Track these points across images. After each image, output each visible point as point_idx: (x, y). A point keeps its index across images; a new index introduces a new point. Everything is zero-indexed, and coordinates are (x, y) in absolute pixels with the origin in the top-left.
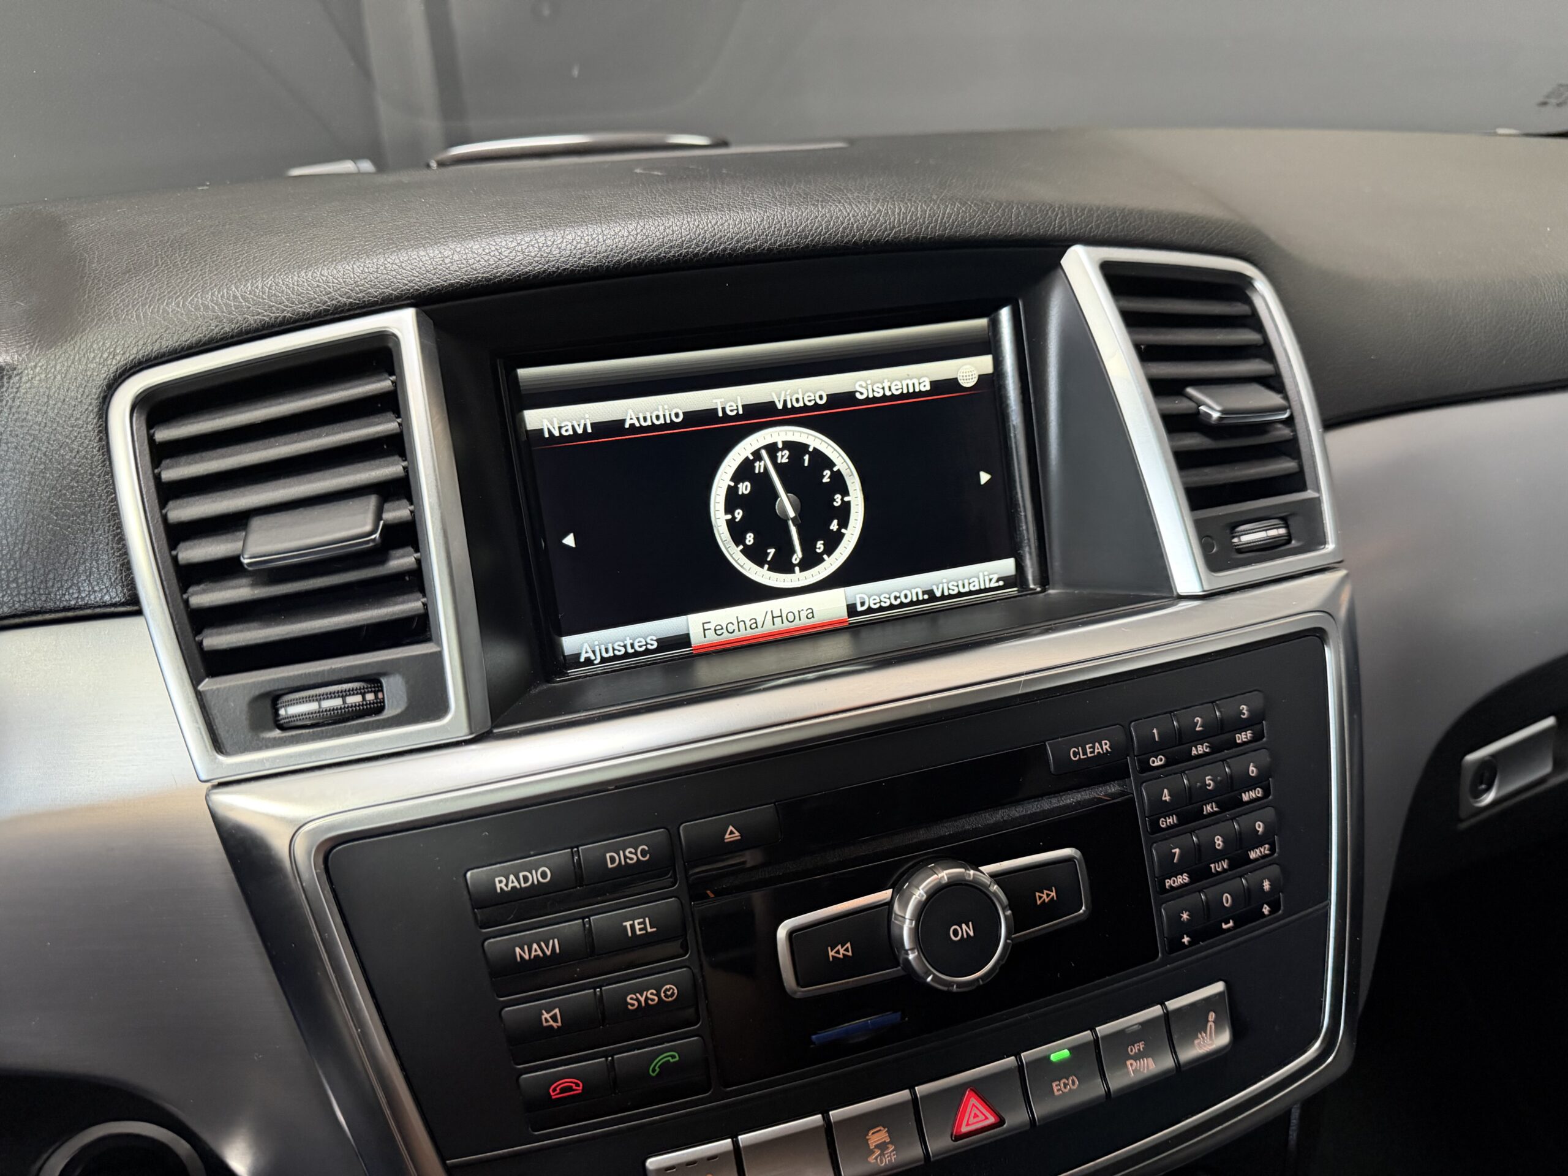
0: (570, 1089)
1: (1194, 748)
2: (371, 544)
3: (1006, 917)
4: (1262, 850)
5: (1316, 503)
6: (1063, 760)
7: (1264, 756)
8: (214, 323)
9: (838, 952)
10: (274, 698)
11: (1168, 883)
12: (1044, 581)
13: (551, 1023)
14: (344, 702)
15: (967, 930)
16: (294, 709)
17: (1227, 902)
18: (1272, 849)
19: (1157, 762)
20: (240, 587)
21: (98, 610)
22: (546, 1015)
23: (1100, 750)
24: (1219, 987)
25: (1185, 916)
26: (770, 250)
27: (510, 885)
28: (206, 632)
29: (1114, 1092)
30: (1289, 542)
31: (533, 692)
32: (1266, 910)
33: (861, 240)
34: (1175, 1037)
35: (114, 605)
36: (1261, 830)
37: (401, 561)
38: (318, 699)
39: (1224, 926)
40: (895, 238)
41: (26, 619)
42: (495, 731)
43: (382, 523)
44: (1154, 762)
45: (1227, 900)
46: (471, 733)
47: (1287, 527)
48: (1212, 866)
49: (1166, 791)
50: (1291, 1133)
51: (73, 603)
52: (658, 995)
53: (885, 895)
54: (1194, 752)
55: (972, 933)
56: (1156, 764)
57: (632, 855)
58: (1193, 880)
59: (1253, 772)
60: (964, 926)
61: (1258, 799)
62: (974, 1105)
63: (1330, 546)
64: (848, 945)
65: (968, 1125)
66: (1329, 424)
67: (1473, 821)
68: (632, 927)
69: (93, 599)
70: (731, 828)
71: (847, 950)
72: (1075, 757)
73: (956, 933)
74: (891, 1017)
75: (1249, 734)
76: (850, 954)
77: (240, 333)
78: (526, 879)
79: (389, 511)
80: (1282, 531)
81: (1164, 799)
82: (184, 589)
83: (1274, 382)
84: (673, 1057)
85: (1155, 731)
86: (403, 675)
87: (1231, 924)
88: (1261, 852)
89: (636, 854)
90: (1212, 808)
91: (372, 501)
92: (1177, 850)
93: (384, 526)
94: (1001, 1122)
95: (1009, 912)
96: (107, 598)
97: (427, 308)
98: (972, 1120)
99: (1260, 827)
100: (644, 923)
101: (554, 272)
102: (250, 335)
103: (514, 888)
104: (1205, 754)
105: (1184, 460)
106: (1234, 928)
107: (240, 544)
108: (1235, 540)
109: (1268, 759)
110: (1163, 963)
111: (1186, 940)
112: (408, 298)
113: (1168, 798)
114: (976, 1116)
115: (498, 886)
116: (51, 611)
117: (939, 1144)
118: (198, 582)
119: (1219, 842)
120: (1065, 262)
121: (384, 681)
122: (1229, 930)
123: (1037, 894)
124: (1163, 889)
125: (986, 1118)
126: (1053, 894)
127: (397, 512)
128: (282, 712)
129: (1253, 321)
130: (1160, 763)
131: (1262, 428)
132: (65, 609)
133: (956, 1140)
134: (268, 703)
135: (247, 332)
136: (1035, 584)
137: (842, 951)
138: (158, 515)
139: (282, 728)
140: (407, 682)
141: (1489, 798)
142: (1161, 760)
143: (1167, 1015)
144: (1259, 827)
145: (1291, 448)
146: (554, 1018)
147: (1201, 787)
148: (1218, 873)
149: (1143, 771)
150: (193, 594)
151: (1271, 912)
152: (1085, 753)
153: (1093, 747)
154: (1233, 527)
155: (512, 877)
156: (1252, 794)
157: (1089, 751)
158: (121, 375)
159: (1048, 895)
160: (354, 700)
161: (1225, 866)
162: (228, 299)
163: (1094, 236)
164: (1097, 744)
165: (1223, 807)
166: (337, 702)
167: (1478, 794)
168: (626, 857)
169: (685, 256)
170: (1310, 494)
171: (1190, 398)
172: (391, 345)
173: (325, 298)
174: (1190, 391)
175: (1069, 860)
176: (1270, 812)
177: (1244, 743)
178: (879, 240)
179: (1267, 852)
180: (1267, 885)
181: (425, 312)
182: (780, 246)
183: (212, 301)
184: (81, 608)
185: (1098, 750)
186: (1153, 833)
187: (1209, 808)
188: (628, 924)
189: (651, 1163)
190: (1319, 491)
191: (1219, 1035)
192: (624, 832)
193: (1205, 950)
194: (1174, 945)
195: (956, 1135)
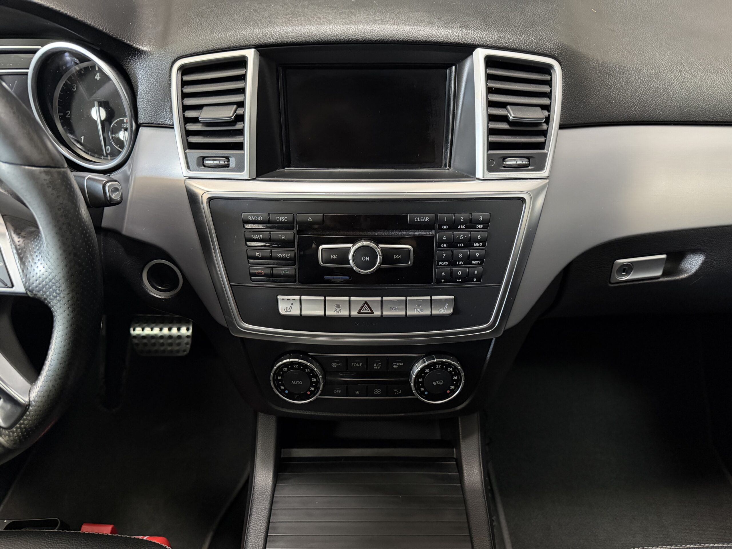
0: (261, 273)
1: (459, 226)
2: (232, 120)
3: (380, 258)
4: (478, 262)
5: (546, 154)
6: (412, 221)
7: (485, 234)
8: (201, 47)
9: (334, 257)
10: (204, 158)
11: (440, 263)
12: (449, 166)
13: (258, 256)
14: (219, 163)
15: (367, 259)
16: (208, 162)
17: (460, 274)
18: (482, 263)
19: (445, 227)
20: (198, 126)
21: (166, 126)
22: (257, 254)
23: (425, 220)
24: (452, 297)
25: (443, 274)
26: (365, 40)
27: (252, 219)
28: (190, 137)
29: (408, 315)
30: (528, 167)
31: (277, 171)
32: (475, 280)
33: (396, 39)
34: (432, 307)
35: (170, 125)
36: (478, 256)
37: (239, 126)
38: (213, 160)
39: (458, 281)
40: (409, 40)
41: (149, 125)
42: (257, 179)
43: (235, 114)
44: (444, 227)
45: (460, 273)
46: (249, 178)
47: (529, 161)
48: (457, 262)
49: (445, 236)
50: (488, 355)
51: (160, 122)
52: (285, 256)
53: (345, 245)
54: (459, 227)
55: (368, 260)
56: (444, 228)
57: (283, 219)
58: (450, 264)
59: (479, 237)
60: (367, 257)
61: (480, 246)
62: (366, 306)
63: (546, 171)
64: (337, 256)
65: (363, 310)
66: (562, 127)
67: (616, 284)
68: (281, 237)
69: (165, 123)
70: (310, 218)
71: (336, 257)
72: (416, 220)
73: (364, 259)
74: (341, 278)
75: (482, 226)
76: (337, 258)
77: (207, 51)
78: (256, 219)
79: (238, 111)
80: (525, 162)
81: (444, 238)
82: (185, 124)
83: (548, 108)
84: (287, 272)
85: (446, 218)
86: (235, 158)
87: (461, 280)
88: (477, 262)
89: (284, 219)
90: (462, 245)
91: (235, 106)
92: (445, 254)
93: (236, 115)
94: (372, 312)
95: (381, 257)
96: (168, 123)
97: (258, 49)
98: (364, 310)
100: (284, 237)
101: (295, 42)
102: (209, 52)
103: (253, 220)
104: (463, 228)
105: (491, 132)
106: (461, 282)
107: (199, 114)
108: (504, 163)
109: (487, 235)
110: (433, 285)
111: (443, 281)
112: (253, 46)
113: (445, 239)
114: (366, 309)
115: (249, 218)
116: (155, 124)
117: (354, 313)
118: (189, 122)
119: (461, 255)
120: (474, 53)
121: (230, 159)
122: (459, 282)
123: (395, 256)
124: (438, 265)
125: (369, 311)
126: (400, 257)
127: (240, 111)
128: (205, 162)
129: (550, 83)
130: (446, 228)
131: (531, 125)
132: (159, 124)
133: (359, 314)
134: (201, 159)
135: (209, 51)
136: (445, 166)
137: (335, 257)
138: (181, 102)
139: (205, 166)
140: (236, 160)
141: (627, 278)
142: (446, 227)
143: (432, 300)
144: (477, 254)
146: (259, 254)
147: (458, 238)
148: (459, 265)
149: (439, 229)
150: (188, 126)
151: (476, 281)
152: (420, 219)
153: (423, 219)
154: (504, 158)
155: (253, 217)
156: (478, 244)
157: (421, 219)
158: (176, 59)
159: (398, 257)
160: (222, 162)
161: (462, 263)
162: (205, 39)
163: (487, 45)
164: (424, 218)
165: (466, 246)
166: (217, 162)
167: (621, 275)
168: (281, 219)
169: (336, 40)
170: (545, 151)
171: (507, 110)
172: (246, 60)
173: (230, 43)
174: (509, 107)
175: (408, 249)
176: (483, 251)
177: (479, 228)
178: (403, 40)
179: (479, 263)
180: (476, 272)
181: (257, 50)
182: (368, 39)
183: (201, 39)
184: (162, 124)
185: (424, 219)
186: (438, 248)
187: (460, 245)
188: (280, 236)
189: (279, 297)
190: (548, 151)
191: (448, 311)
192: (282, 212)
193: (449, 285)
194: (439, 281)
195: (359, 312)
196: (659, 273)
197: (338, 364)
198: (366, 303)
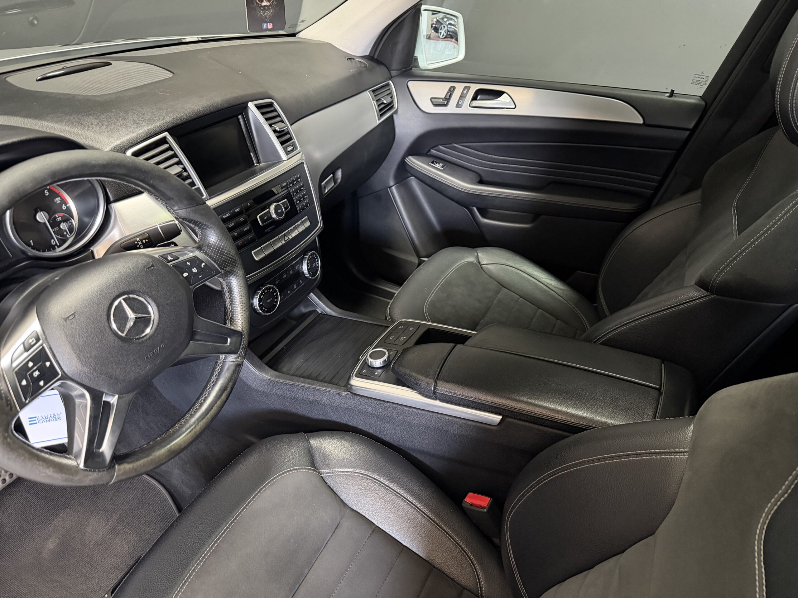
0: (241, 244)
1: (295, 182)
2: (181, 172)
3: (284, 209)
5: (294, 142)
6: (282, 187)
7: (302, 183)
11: (297, 202)
12: (259, 162)
19: (291, 185)
24: (306, 217)
25: (300, 207)
29: (300, 233)
30: (294, 149)
34: (304, 224)
37: (186, 174)
39: (304, 208)
42: (211, 197)
43: (181, 168)
45: (304, 204)
46: (209, 198)
47: (293, 146)
48: (301, 199)
49: (293, 189)
52: (247, 229)
53: (268, 210)
55: (280, 212)
57: (238, 210)
58: (300, 202)
59: (302, 185)
63: (299, 149)
67: (325, 196)
68: (241, 220)
70: (248, 203)
71: (266, 218)
73: (278, 212)
74: (273, 226)
75: (300, 179)
78: (227, 216)
79: (181, 166)
80: (292, 148)
81: (293, 191)
83: (282, 121)
84: (251, 237)
85: (290, 180)
92: (297, 198)
94: (289, 238)
97: (169, 131)
99: (305, 193)
102: (143, 141)
105: (278, 137)
106: (306, 208)
108: (288, 150)
110: (300, 214)
111: (301, 210)
112: (165, 130)
114: (286, 238)
117: (284, 242)
119: (301, 196)
120: (249, 105)
124: (297, 204)
129: (275, 110)
131: (283, 131)
136: (256, 163)
141: (326, 191)
143: (302, 221)
145: (288, 133)
146: (236, 234)
147: (297, 188)
148: (302, 201)
149: (290, 187)
151: (309, 206)
152: (284, 185)
154: (287, 148)
155: (225, 216)
156: (303, 188)
158: (125, 151)
159: (285, 206)
161: (303, 199)
163: (251, 100)
164: (284, 183)
165: (300, 191)
167: (325, 191)
170: (293, 140)
171: (273, 127)
172: (167, 138)
174: (273, 125)
175: (286, 201)
176: (305, 190)
177: (300, 181)
179: (306, 196)
180: (307, 202)
186: (293, 195)
187: (298, 191)
189: (252, 252)
190: (294, 139)
191: (308, 224)
192: (236, 207)
193: (304, 211)
194: (300, 212)
195: (285, 241)
196: (333, 184)
197: (278, 281)
198: (285, 235)
